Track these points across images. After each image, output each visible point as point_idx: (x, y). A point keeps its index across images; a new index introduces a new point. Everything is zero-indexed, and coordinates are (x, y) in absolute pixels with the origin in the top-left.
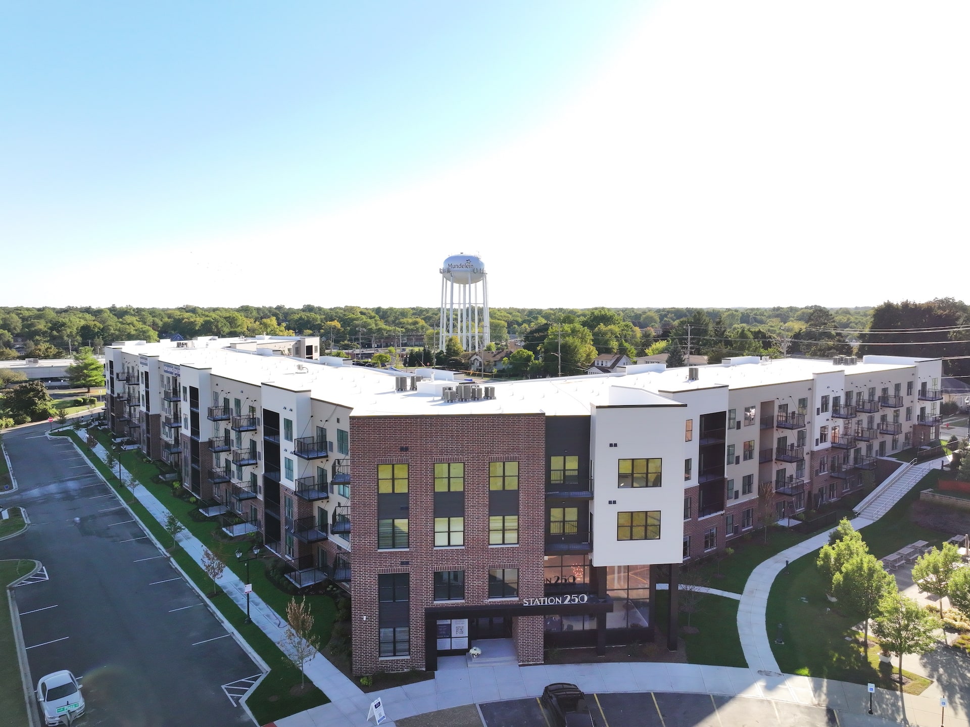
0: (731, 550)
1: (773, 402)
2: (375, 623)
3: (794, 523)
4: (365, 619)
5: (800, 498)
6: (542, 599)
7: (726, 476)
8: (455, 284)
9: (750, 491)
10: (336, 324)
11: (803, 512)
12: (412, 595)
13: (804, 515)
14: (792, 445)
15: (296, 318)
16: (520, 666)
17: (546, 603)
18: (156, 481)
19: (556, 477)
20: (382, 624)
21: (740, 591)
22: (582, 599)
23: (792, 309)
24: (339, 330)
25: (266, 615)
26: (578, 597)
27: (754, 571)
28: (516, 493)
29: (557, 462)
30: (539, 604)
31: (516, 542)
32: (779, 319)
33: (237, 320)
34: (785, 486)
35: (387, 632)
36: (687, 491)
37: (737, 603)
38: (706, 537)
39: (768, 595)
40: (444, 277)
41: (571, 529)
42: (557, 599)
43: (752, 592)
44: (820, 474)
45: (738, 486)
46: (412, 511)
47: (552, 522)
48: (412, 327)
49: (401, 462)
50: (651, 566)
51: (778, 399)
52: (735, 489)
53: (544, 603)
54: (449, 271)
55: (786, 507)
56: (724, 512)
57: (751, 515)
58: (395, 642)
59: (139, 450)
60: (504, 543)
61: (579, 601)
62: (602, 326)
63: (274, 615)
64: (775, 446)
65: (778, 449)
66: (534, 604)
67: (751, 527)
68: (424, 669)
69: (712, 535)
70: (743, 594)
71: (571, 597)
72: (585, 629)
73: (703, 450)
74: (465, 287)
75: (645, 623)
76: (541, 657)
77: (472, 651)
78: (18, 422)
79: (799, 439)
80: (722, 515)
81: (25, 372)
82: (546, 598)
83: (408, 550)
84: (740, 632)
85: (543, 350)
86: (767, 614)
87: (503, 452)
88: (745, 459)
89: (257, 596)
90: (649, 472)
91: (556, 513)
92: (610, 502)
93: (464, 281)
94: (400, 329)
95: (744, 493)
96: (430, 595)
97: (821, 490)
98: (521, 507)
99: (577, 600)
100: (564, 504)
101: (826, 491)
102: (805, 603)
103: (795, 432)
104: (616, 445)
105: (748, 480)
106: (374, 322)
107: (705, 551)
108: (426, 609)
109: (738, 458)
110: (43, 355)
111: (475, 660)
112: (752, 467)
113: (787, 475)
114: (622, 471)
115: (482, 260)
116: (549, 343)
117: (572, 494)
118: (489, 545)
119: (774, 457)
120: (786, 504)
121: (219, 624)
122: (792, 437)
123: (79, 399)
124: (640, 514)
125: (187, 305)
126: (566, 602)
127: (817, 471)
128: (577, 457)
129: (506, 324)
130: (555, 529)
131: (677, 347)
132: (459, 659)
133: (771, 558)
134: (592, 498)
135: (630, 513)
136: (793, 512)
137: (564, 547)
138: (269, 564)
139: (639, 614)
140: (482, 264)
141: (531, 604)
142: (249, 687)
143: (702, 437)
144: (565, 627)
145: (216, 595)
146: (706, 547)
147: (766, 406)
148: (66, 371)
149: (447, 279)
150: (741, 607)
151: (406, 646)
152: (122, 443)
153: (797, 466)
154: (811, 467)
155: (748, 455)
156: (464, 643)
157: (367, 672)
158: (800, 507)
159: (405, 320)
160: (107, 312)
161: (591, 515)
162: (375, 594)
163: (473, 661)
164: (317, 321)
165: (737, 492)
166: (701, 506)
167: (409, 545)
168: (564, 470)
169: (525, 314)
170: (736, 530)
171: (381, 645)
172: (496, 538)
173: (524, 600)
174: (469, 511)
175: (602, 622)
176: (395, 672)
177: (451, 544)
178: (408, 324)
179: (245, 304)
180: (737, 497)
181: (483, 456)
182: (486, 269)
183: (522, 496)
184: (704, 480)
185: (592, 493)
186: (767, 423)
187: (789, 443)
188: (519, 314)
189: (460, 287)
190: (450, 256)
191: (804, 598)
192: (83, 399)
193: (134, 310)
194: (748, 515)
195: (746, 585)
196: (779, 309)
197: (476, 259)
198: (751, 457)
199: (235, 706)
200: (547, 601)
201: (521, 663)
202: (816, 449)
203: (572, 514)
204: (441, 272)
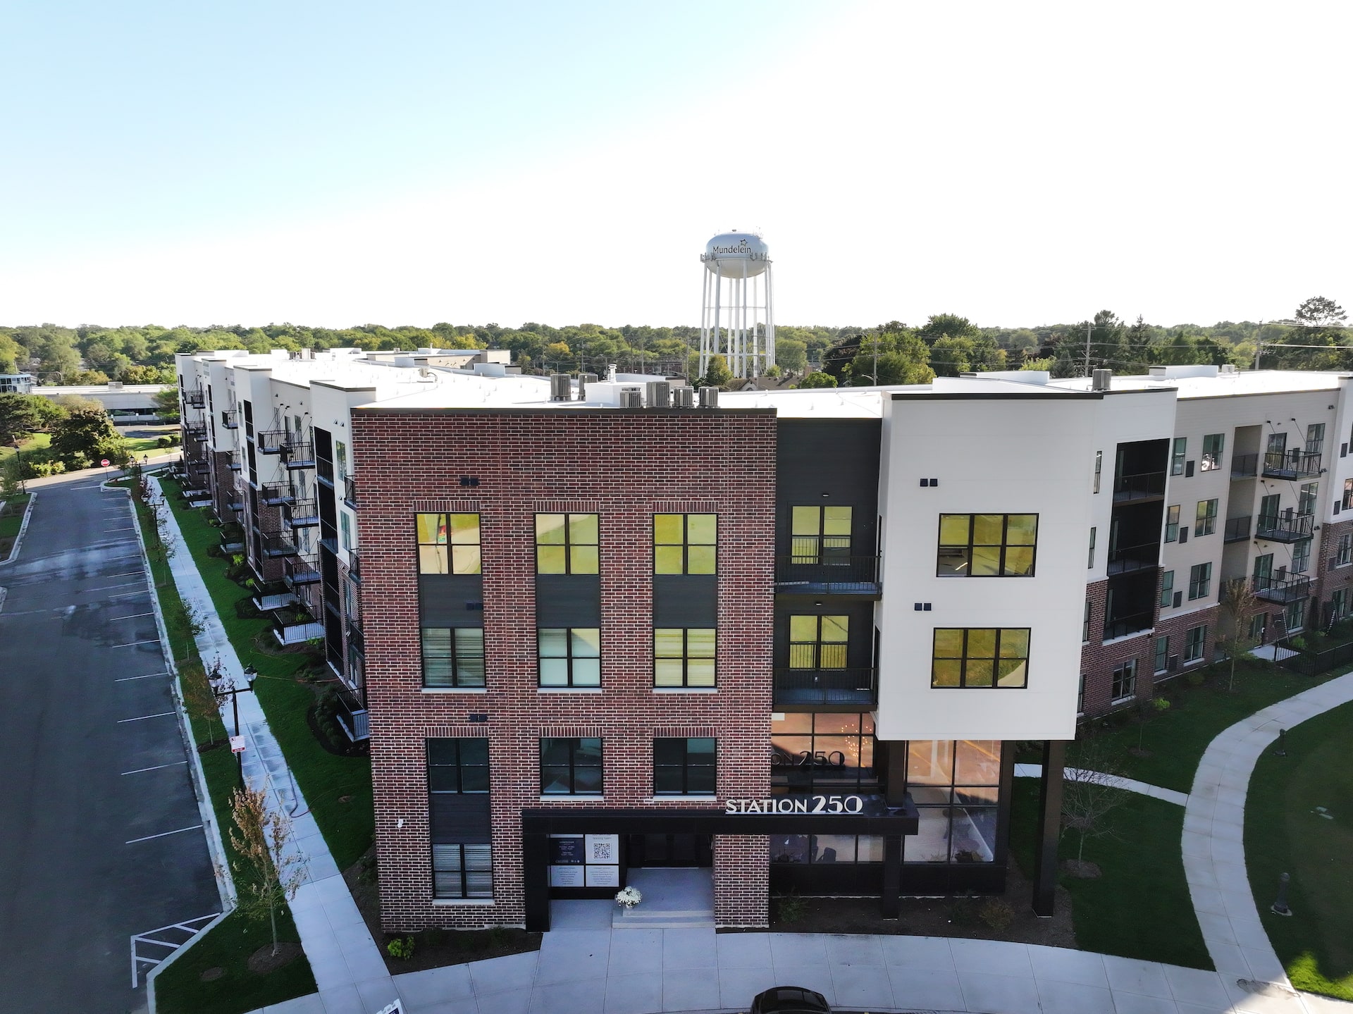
0: (1163, 703)
1: (1259, 428)
2: (423, 836)
3: (1285, 654)
4: (400, 825)
5: (1296, 608)
6: (766, 802)
7: (1161, 563)
8: (722, 278)
9: (1203, 594)
10: (564, 347)
11: (1300, 634)
12: (495, 782)
13: (1303, 640)
14: (1289, 511)
15: (509, 340)
16: (719, 931)
17: (774, 811)
18: (215, 552)
19: (803, 551)
20: (438, 834)
21: (1184, 786)
22: (852, 805)
23: (1246, 325)
24: (566, 354)
25: (279, 791)
26: (842, 801)
27: (1212, 744)
28: (710, 582)
29: (804, 519)
30: (759, 812)
31: (713, 684)
32: (1228, 338)
33: (427, 340)
34: (1269, 587)
35: (448, 855)
36: (1090, 587)
37: (1177, 813)
38: (1117, 675)
39: (1245, 797)
40: (707, 267)
41: (834, 659)
42: (797, 803)
43: (1209, 790)
44: (1338, 567)
45: (1182, 583)
46: (490, 613)
47: (794, 643)
48: (669, 350)
49: (462, 510)
50: (1003, 743)
51: (1269, 422)
52: (1175, 590)
53: (770, 809)
54: (714, 258)
55: (1268, 624)
56: (1153, 630)
57: (1201, 638)
58: (463, 871)
59: (210, 509)
60: (685, 685)
61: (844, 810)
62: (946, 339)
63: (293, 790)
64: (1257, 510)
65: (1262, 517)
66: (748, 812)
67: (1202, 660)
68: (523, 927)
69: (1128, 672)
70: (1192, 793)
71: (828, 800)
72: (859, 860)
73: (1120, 513)
74: (738, 283)
75: (988, 853)
76: (763, 913)
77: (622, 896)
78: (70, 468)
79: (1302, 502)
80: (1149, 636)
81: (100, 400)
82: (774, 802)
83: (484, 691)
84: (1190, 879)
85: (850, 372)
86: (1247, 841)
87: (683, 494)
88: (1198, 533)
89: (280, 753)
90: (1008, 543)
91: (802, 627)
92: (918, 607)
93: (736, 273)
94: (651, 354)
95: (1192, 596)
96: (534, 781)
97: (1337, 596)
98: (722, 612)
99: (840, 807)
100: (820, 608)
101: (1345, 597)
102: (1325, 819)
103: (1297, 485)
104: (934, 483)
105: (1200, 574)
106: (615, 343)
107: (1114, 703)
108: (525, 812)
109: (1184, 531)
110: (140, 380)
111: (628, 913)
112: (1209, 549)
113: (1276, 566)
114: (949, 540)
115: (764, 240)
116: (860, 361)
117: (835, 586)
118: (655, 687)
119: (1253, 531)
120: (1269, 620)
121: (194, 801)
122: (1289, 494)
123: (167, 437)
124: (987, 633)
125: (369, 325)
126: (817, 810)
127: (1332, 561)
128: (849, 509)
129: (805, 346)
130: (800, 659)
131: (1067, 363)
132: (601, 905)
133: (1244, 720)
134: (879, 597)
135: (962, 631)
136: (1282, 633)
137: (816, 696)
138: (321, 694)
139: (976, 833)
140: (764, 246)
141: (743, 812)
142: (181, 943)
143: (1117, 490)
144: (820, 853)
145: (214, 746)
146: (1116, 694)
147: (1245, 434)
148: (154, 399)
149: (711, 271)
150: (1188, 821)
151: (485, 880)
152: (193, 498)
153: (1296, 552)
154: (1322, 554)
155: (1204, 528)
156: (611, 877)
157: (409, 926)
158: (1295, 625)
159: (661, 342)
160: (258, 332)
161: (878, 633)
162: (420, 779)
163: (624, 916)
164: (538, 343)
165: (1178, 596)
166: (1108, 620)
167: (486, 681)
168: (822, 536)
169: (837, 334)
170: (1172, 665)
171: (438, 876)
172: (668, 673)
173: (727, 803)
174: (610, 615)
175: (894, 848)
176: (467, 929)
177: (575, 682)
178: (665, 347)
179: (442, 321)
180: (1177, 603)
181: (640, 501)
182: (771, 255)
183: (724, 588)
184: (1118, 570)
185: (880, 587)
186: (1243, 466)
187: (1283, 506)
188: (827, 334)
189: (731, 282)
190: (717, 234)
191: (1324, 810)
192: (171, 437)
193: (294, 329)
194: (1197, 638)
195: (1196, 774)
196: (1226, 324)
197: (756, 239)
198: (1209, 531)
199: (135, 985)
200: (778, 808)
201: (721, 926)
202: (1334, 519)
203: (837, 628)
204: (702, 260)
